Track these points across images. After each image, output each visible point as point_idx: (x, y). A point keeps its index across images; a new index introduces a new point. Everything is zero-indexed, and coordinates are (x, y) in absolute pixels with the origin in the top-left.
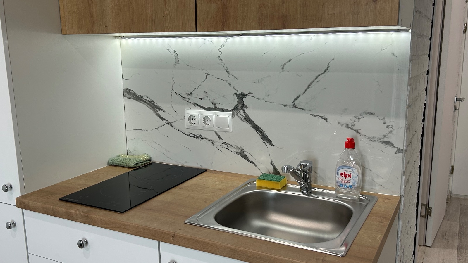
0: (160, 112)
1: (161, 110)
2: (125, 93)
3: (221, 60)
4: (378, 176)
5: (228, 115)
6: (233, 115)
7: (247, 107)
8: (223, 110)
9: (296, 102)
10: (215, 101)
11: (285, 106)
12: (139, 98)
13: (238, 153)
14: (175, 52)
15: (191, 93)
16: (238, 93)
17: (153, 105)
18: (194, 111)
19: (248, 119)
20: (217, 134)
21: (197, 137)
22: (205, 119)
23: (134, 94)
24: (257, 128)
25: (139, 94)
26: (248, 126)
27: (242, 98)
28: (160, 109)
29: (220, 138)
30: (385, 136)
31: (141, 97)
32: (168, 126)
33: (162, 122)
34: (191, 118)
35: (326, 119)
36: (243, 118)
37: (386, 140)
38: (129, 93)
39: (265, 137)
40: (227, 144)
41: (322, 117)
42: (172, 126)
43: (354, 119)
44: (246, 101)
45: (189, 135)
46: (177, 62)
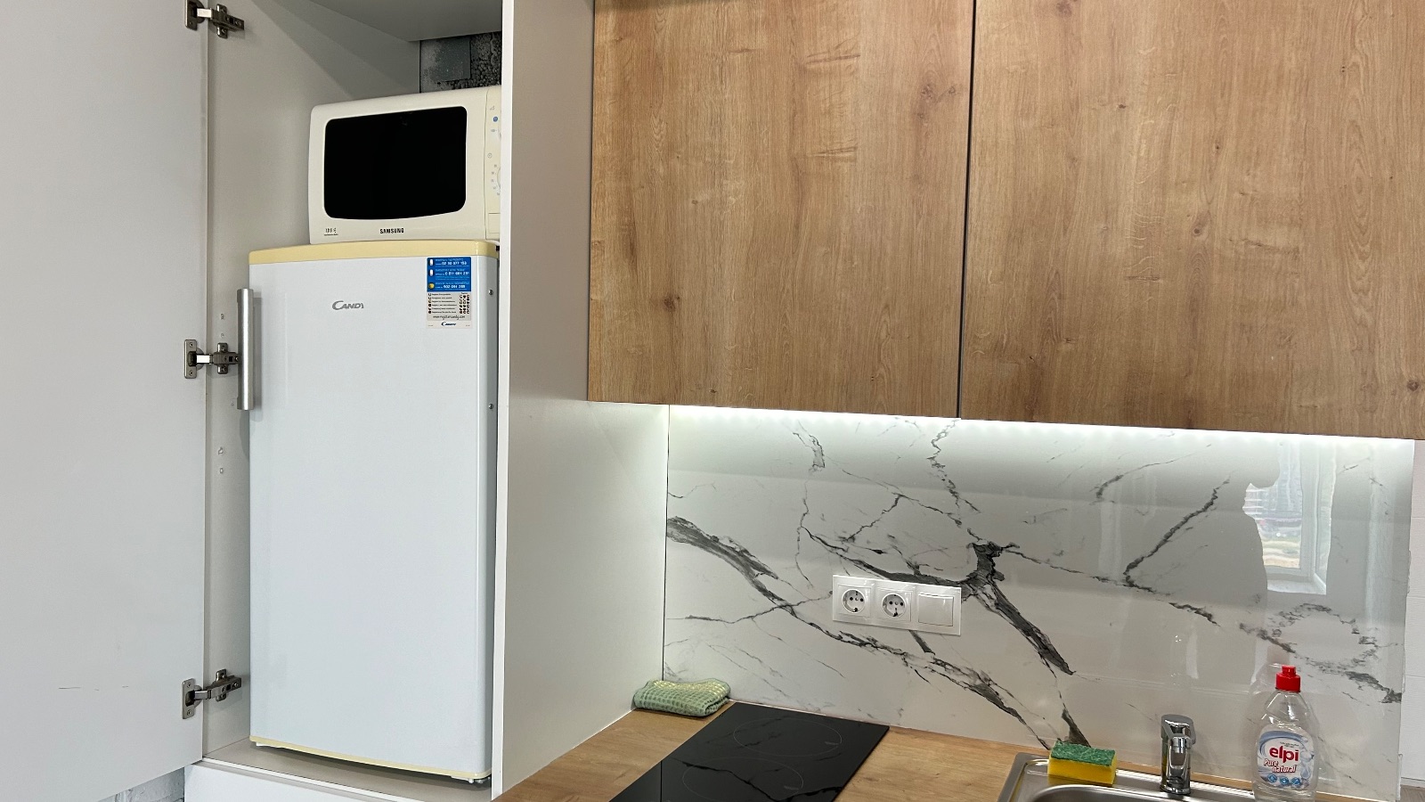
0: (764, 580)
1: (768, 573)
2: (670, 529)
3: (937, 465)
4: (1341, 754)
5: (947, 594)
6: (965, 596)
7: (1002, 578)
8: (937, 582)
9: (1133, 573)
10: (916, 560)
11: (1104, 580)
12: (708, 543)
13: (973, 688)
14: (815, 441)
15: (852, 538)
16: (979, 543)
17: (744, 561)
18: (862, 582)
19: (1004, 607)
20: (919, 640)
21: (862, 644)
22: (891, 600)
23: (697, 533)
24: (1028, 630)
25: (708, 531)
26: (1004, 622)
27: (990, 557)
28: (765, 571)
29: (926, 650)
30: (1356, 662)
31: (716, 539)
32: (785, 613)
33: (766, 603)
34: (853, 595)
35: (1209, 617)
36: (991, 603)
37: (1359, 670)
38: (680, 529)
39: (1048, 652)
40: (943, 664)
41: (1198, 611)
42: (793, 613)
43: (1279, 619)
44: (1000, 563)
45: (840, 638)
46: (819, 464)
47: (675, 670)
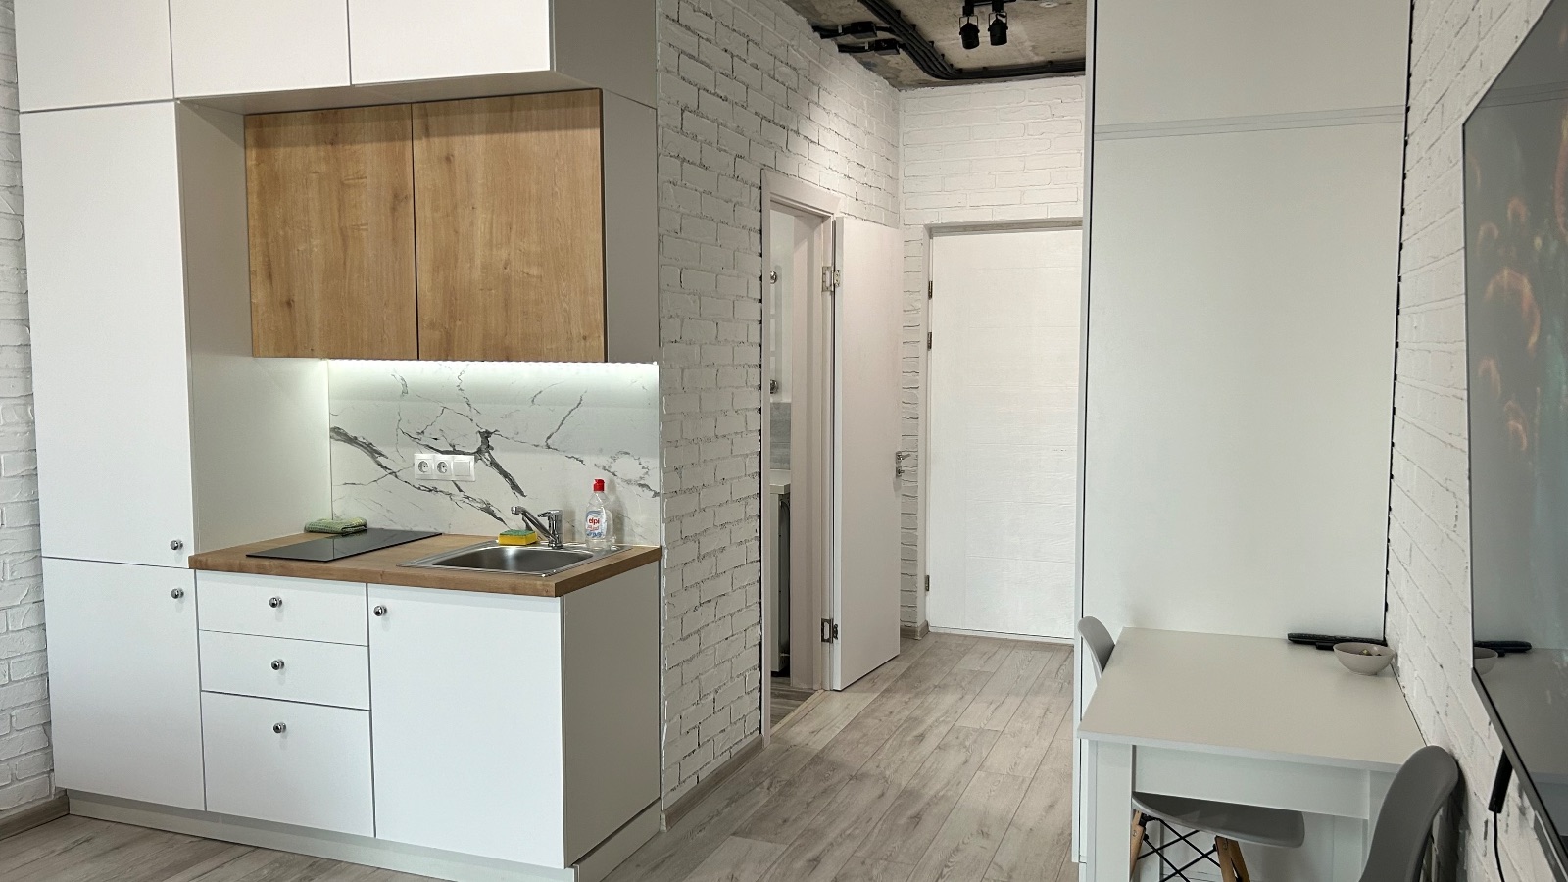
0: (381, 459)
1: (383, 455)
2: (332, 434)
3: (460, 389)
4: (637, 525)
5: (469, 459)
6: (476, 460)
7: (492, 449)
8: (464, 453)
9: (549, 441)
10: (454, 442)
11: (537, 446)
12: (352, 441)
13: (482, 509)
14: (402, 379)
15: (423, 432)
16: (482, 431)
17: (371, 450)
18: (426, 456)
19: (495, 464)
20: (456, 485)
21: (430, 491)
22: (441, 465)
23: (346, 435)
24: (505, 475)
25: (352, 434)
26: (494, 472)
27: (487, 438)
28: (381, 454)
29: (460, 491)
30: (641, 478)
31: (356, 438)
32: (392, 477)
33: (383, 472)
34: (422, 465)
35: (582, 461)
36: (488, 463)
37: (642, 482)
38: (338, 434)
39: (515, 486)
40: (468, 498)
41: (577, 459)
42: (396, 477)
43: (610, 460)
44: (492, 441)
45: (419, 488)
46: (405, 392)
47: (338, 515)
